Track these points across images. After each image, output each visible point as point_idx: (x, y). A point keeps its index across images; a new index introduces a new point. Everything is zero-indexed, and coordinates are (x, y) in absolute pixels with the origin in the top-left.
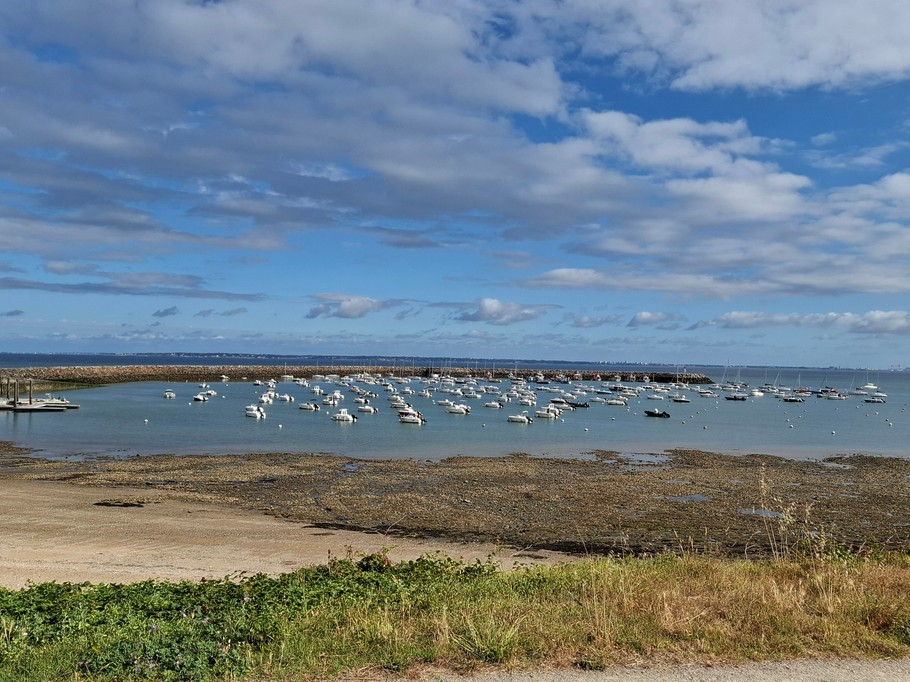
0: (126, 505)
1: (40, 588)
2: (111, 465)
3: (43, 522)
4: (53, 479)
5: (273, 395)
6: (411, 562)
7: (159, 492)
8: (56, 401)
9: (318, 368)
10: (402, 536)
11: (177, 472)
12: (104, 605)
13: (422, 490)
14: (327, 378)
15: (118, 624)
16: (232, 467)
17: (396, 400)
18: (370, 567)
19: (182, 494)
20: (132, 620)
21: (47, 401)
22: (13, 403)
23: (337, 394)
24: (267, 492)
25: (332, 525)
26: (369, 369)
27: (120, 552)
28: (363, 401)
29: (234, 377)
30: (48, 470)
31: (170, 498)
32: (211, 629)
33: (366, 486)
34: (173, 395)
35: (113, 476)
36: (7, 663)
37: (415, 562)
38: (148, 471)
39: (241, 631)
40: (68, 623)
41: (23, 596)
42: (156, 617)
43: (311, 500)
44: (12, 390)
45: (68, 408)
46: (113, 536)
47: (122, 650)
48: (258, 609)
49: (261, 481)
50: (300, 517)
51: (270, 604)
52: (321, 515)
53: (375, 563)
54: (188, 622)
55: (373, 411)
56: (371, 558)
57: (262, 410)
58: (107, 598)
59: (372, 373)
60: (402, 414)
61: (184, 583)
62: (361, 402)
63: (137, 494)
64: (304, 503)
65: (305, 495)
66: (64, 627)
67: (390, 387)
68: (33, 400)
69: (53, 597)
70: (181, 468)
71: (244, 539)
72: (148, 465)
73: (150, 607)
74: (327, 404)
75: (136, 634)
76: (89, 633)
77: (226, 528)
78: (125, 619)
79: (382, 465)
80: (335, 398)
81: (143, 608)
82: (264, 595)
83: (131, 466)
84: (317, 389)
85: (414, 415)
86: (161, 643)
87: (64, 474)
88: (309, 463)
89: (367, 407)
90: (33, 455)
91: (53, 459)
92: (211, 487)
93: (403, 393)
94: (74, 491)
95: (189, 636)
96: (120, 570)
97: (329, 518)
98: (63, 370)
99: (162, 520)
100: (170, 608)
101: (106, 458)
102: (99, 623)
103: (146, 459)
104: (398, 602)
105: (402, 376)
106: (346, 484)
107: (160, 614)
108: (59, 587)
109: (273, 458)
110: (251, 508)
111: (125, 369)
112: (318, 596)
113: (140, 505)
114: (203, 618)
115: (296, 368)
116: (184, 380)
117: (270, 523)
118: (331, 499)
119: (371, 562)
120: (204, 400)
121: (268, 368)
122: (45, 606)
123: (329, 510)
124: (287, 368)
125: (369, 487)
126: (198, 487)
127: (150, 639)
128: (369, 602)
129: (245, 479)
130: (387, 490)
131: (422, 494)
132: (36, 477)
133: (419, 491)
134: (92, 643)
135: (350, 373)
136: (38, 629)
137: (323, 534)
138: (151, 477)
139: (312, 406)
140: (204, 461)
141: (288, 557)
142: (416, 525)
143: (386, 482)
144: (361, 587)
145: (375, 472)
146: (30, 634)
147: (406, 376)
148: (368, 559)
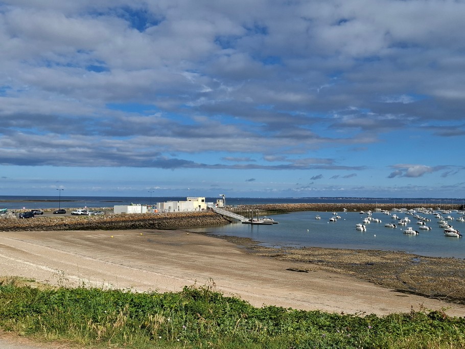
0: (300, 271)
1: (270, 308)
2: (293, 251)
3: (264, 276)
4: (268, 256)
5: (371, 219)
6: (460, 318)
7: (316, 266)
8: (268, 220)
9: (395, 205)
10: (450, 302)
11: (323, 256)
12: (298, 320)
13: (462, 276)
14: (400, 210)
15: (306, 330)
16: (350, 256)
17: (442, 223)
18: (435, 318)
19: (327, 268)
20: (312, 330)
21: (265, 220)
22: (251, 220)
23: (406, 219)
24: (369, 270)
25: (407, 291)
26: (425, 205)
27: (299, 294)
28: (422, 223)
29: (350, 209)
30: (265, 252)
31: (321, 269)
32: (352, 340)
33: (426, 271)
34: (319, 218)
35: (294, 256)
36: (259, 342)
37: (463, 318)
38: (310, 255)
39: (368, 343)
40: (283, 327)
41: (263, 311)
42: (323, 330)
43: (394, 276)
44: (250, 214)
45: (274, 223)
46: (295, 286)
47: (309, 344)
48: (375, 333)
49: (366, 264)
50: (388, 285)
51: (382, 331)
52: (400, 285)
53: (438, 316)
54: (340, 335)
55: (428, 229)
56: (435, 313)
57: (364, 226)
58: (300, 317)
59: (427, 208)
60: (446, 231)
61: (335, 314)
62: (420, 224)
63: (305, 266)
64: (390, 277)
65: (391, 274)
66: (282, 328)
67: (438, 216)
68: (259, 219)
69: (276, 313)
70: (325, 254)
71: (359, 294)
72: (310, 252)
73: (320, 324)
74: (400, 225)
75: (315, 337)
76: (293, 333)
77: (349, 287)
78: (309, 329)
79: (435, 260)
80: (405, 221)
81: (317, 324)
82: (378, 326)
83: (302, 252)
84: (395, 216)
85: (454, 232)
86: (327, 343)
87: (273, 254)
88: (392, 256)
89: (424, 227)
90: (259, 245)
91: (268, 247)
92: (340, 265)
93: (447, 219)
94: (277, 263)
95: (341, 342)
96: (299, 303)
97: (405, 287)
98: (271, 205)
99: (317, 280)
100: (329, 326)
101: (291, 248)
102: (297, 329)
103: (309, 249)
104: (458, 340)
105: (446, 210)
106: (414, 269)
107: (325, 328)
108: (277, 308)
109: (372, 253)
110: (361, 278)
111: (297, 205)
112: (408, 330)
113: (306, 271)
114: (348, 334)
115: (382, 205)
116: (325, 211)
117: (372, 287)
118: (405, 276)
119: (436, 315)
120: (335, 221)
121: (367, 204)
122: (273, 317)
123: (405, 283)
124: (377, 204)
125: (428, 272)
126: (333, 265)
127: (322, 340)
128: (440, 338)
129: (358, 262)
130: (439, 274)
131: (462, 278)
132: (261, 254)
133: (459, 276)
134: (295, 339)
135: (413, 208)
136: (271, 328)
137: (402, 296)
138: (311, 258)
139: (392, 225)
140: (336, 252)
141: (383, 306)
142: (458, 296)
143: (438, 270)
144: (432, 329)
145: (432, 263)
146: (268, 330)
147: (448, 209)
148: (433, 313)
